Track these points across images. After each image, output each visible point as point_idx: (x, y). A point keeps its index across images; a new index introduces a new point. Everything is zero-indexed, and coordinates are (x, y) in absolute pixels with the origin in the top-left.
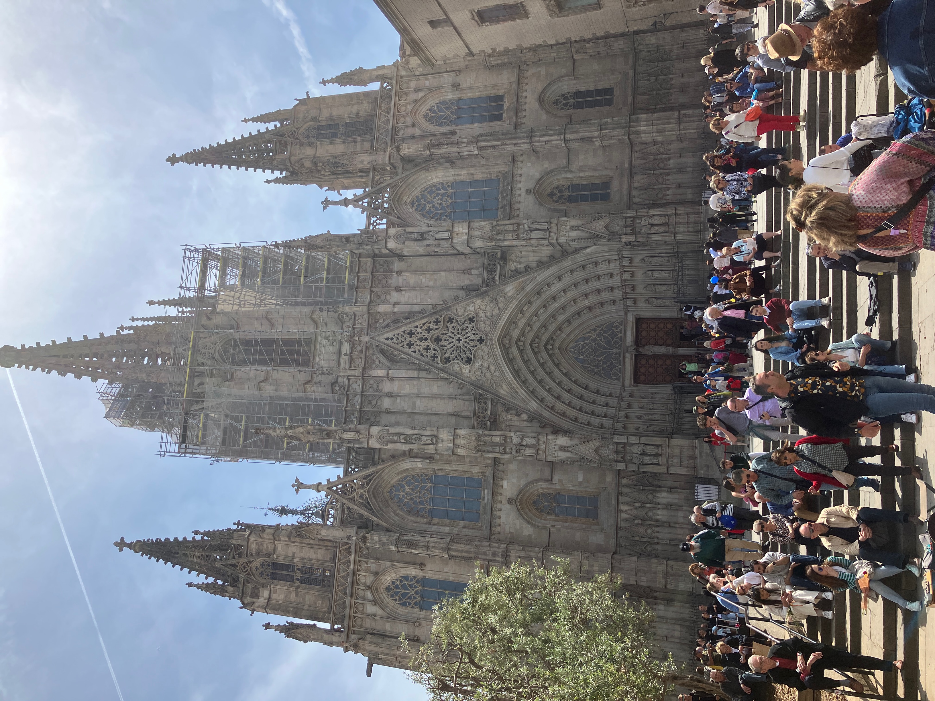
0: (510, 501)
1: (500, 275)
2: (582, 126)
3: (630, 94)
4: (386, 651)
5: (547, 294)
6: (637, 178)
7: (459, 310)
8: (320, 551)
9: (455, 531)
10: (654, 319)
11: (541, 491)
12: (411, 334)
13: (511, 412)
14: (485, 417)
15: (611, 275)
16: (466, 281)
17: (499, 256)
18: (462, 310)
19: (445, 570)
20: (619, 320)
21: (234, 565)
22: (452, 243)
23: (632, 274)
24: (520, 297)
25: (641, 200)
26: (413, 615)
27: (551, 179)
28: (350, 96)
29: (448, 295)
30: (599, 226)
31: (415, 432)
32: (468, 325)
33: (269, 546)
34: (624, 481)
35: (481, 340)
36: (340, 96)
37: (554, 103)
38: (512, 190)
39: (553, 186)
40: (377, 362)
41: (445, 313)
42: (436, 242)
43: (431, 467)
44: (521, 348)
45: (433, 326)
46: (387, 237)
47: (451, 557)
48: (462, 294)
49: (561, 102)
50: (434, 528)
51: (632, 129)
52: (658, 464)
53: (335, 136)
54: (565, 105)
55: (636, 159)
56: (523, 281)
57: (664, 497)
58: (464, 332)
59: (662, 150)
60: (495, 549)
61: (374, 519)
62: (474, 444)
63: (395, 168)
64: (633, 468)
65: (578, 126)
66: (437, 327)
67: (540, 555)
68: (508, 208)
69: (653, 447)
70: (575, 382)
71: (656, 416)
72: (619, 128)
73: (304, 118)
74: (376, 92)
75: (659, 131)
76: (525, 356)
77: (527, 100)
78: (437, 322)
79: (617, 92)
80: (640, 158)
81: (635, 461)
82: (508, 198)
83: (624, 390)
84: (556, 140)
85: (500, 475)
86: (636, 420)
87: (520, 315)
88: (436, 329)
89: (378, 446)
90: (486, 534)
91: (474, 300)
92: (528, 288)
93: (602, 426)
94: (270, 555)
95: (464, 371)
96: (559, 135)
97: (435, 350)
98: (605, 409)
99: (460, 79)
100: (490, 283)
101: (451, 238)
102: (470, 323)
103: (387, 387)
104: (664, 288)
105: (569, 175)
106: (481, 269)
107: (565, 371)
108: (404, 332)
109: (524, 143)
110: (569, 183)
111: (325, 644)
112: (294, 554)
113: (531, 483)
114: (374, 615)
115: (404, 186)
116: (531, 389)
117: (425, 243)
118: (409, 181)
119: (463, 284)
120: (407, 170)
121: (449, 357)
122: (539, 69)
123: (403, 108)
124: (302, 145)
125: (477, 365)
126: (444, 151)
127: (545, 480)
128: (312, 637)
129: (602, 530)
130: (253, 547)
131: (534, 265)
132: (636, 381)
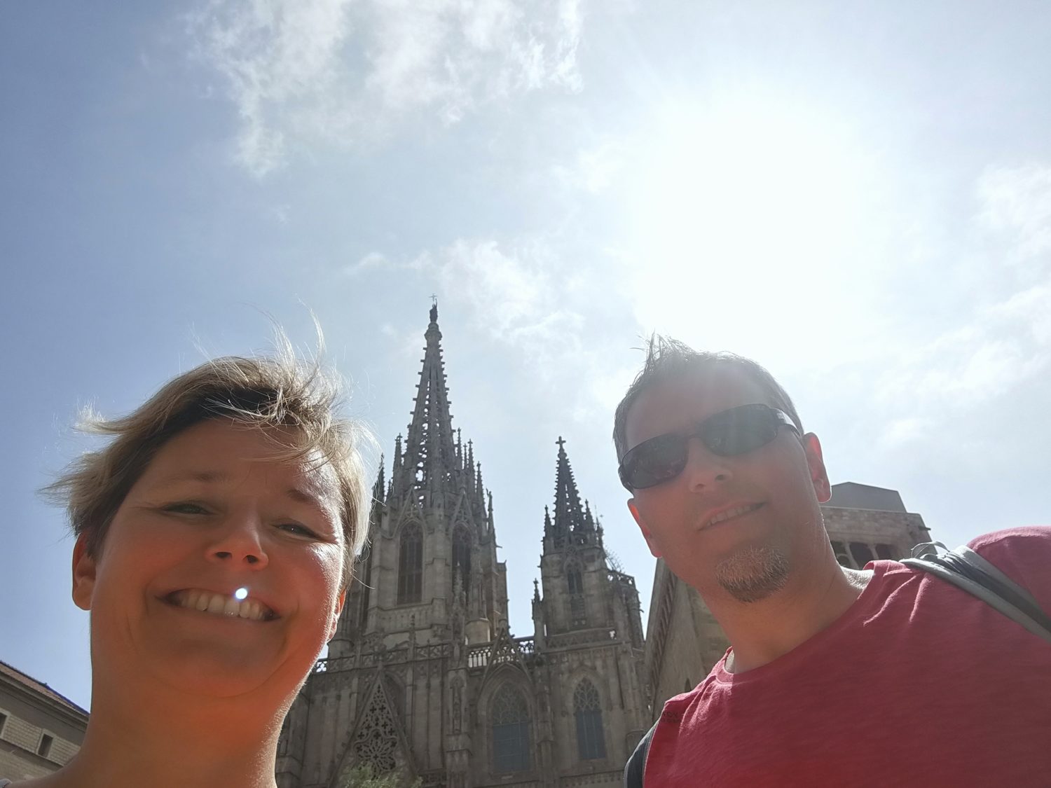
7: (400, 752)
12: (383, 708)
18: (400, 755)
22: (449, 735)
29: (420, 736)
32: (389, 762)
40: (366, 680)
41: (398, 738)
42: (451, 720)
45: (388, 729)
46: (457, 671)
53: (571, 591)
58: (382, 761)
66: (387, 733)
73: (586, 558)
78: (391, 732)
88: (385, 732)
97: (367, 734)
99: (616, 707)
101: (454, 735)
102: (390, 765)
103: (345, 693)
108: (384, 702)
117: (451, 708)
118: (524, 677)
121: (361, 750)
124: (561, 563)
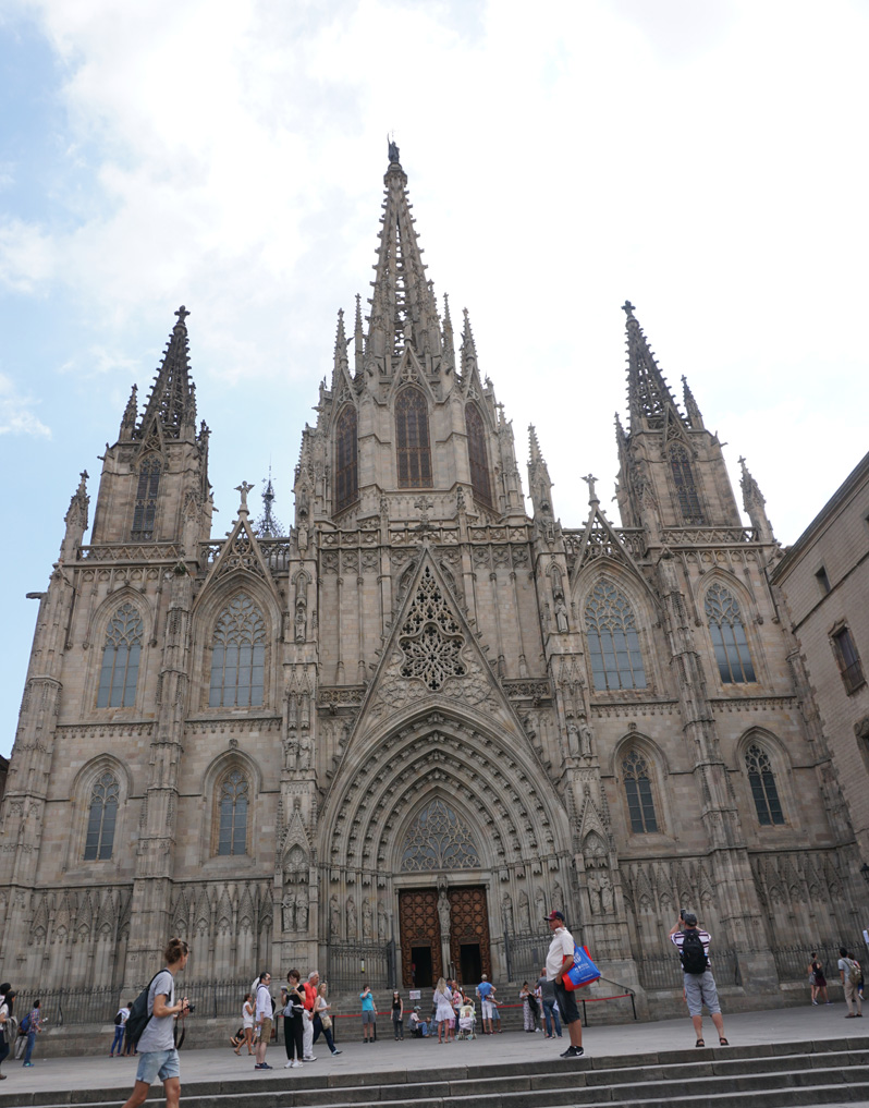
0: (233, 742)
1: (520, 701)
2: (724, 786)
3: (778, 846)
4: (52, 612)
5: (503, 764)
6: (665, 866)
7: (471, 653)
8: (173, 524)
9: (197, 679)
10: (486, 909)
11: (250, 780)
12: (436, 597)
13: (345, 733)
14: (335, 699)
15: (534, 846)
16: (511, 659)
17: (544, 697)
18: (470, 658)
19: (149, 672)
20: (480, 862)
21: (155, 431)
22: (553, 634)
23: (538, 874)
24: (493, 729)
25: (636, 875)
26: (97, 639)
27: (653, 755)
28: (729, 494)
29: (489, 638)
30: (592, 822)
31: (310, 616)
32: (453, 666)
33: (178, 467)
34: (264, 885)
35: (434, 685)
36: (727, 482)
37: (754, 747)
38: (633, 704)
39: (644, 757)
40: (399, 562)
41: (465, 636)
42: (553, 616)
43: (273, 641)
44: (431, 739)
45: (448, 623)
46: (553, 555)
47: (161, 677)
48: (492, 655)
49: (756, 755)
50: (199, 652)
51: (728, 854)
52: (283, 930)
53: (678, 481)
54: (753, 761)
55: (691, 863)
56: (513, 730)
57: (246, 940)
58: (443, 663)
59: (707, 896)
60: (171, 729)
61: (208, 580)
62: (299, 690)
63: (645, 556)
64: (277, 896)
65: (723, 780)
66: (447, 628)
67: (166, 786)
68: (609, 702)
69: (305, 920)
70: (394, 813)
71: (353, 921)
72: (728, 835)
73: (694, 444)
74: (739, 523)
75: (729, 891)
76: (420, 745)
77: (752, 712)
78: (453, 627)
79: (779, 828)
80: (692, 868)
81: (286, 898)
82: (623, 702)
83: (387, 877)
84: (702, 755)
85: (265, 726)
86: (347, 897)
87: (471, 732)
88: (444, 628)
89: (291, 573)
90: (194, 717)
91: (485, 671)
92: (506, 739)
93: (334, 852)
94: (167, 468)
95: (393, 668)
96: (710, 757)
97: (418, 629)
98: (358, 854)
99: (768, 622)
100: (510, 689)
101: (560, 634)
102: (455, 669)
104: (525, 918)
105: (660, 776)
106: (527, 676)
107: (407, 798)
108: (437, 589)
109: (693, 712)
110: (651, 778)
111: (63, 542)
112: (170, 495)
113: (257, 767)
114: (95, 593)
115: (622, 570)
116: (377, 756)
117: (551, 602)
118: (630, 576)
119: (506, 656)
120: (643, 570)
121: (409, 648)
122: (795, 723)
123: (721, 558)
124: (661, 445)
125: (402, 684)
126: (672, 613)
127: (261, 785)
128: (71, 526)
129: (202, 862)
130: (176, 450)
131: (537, 743)
132: (403, 893)
